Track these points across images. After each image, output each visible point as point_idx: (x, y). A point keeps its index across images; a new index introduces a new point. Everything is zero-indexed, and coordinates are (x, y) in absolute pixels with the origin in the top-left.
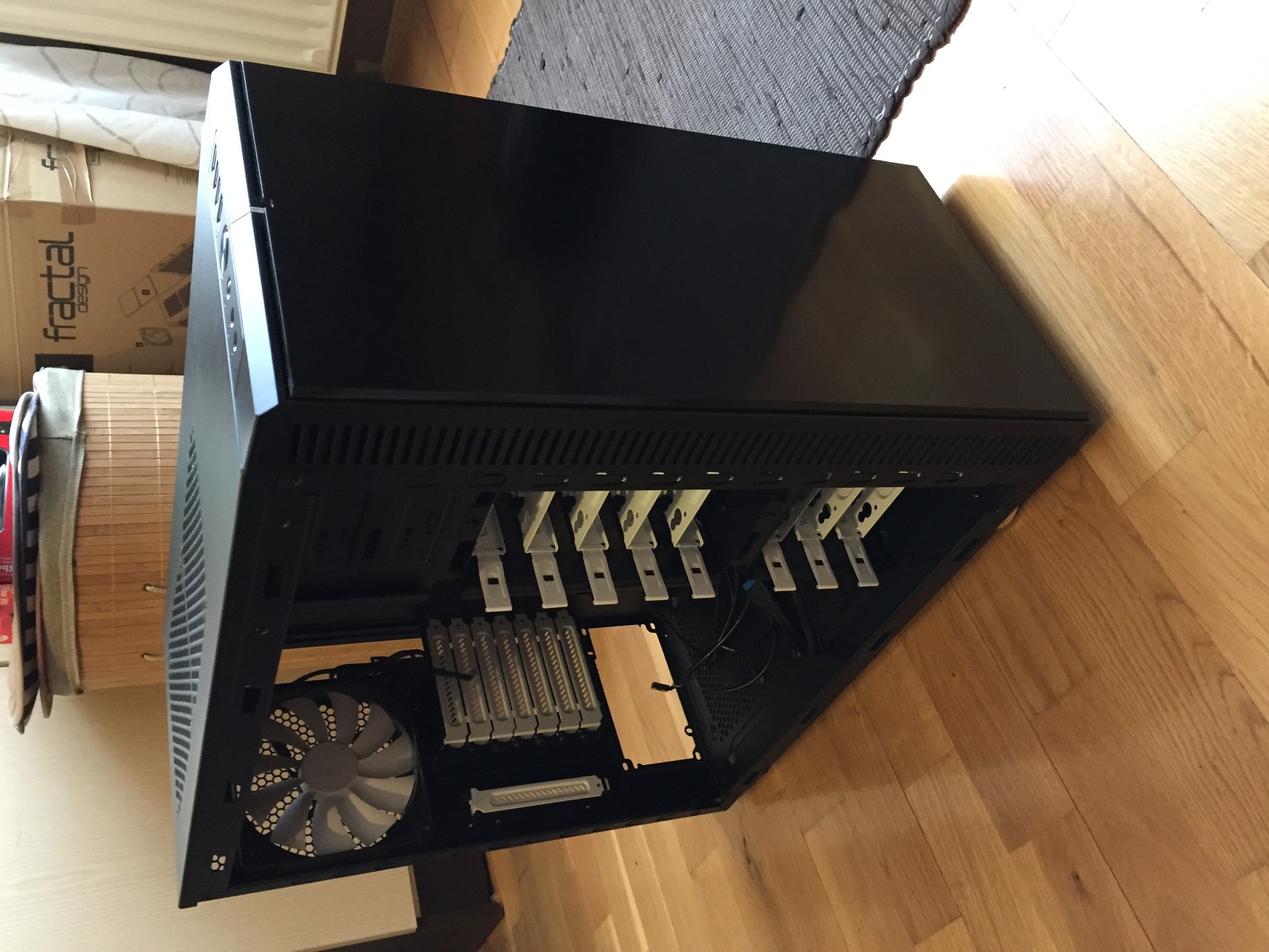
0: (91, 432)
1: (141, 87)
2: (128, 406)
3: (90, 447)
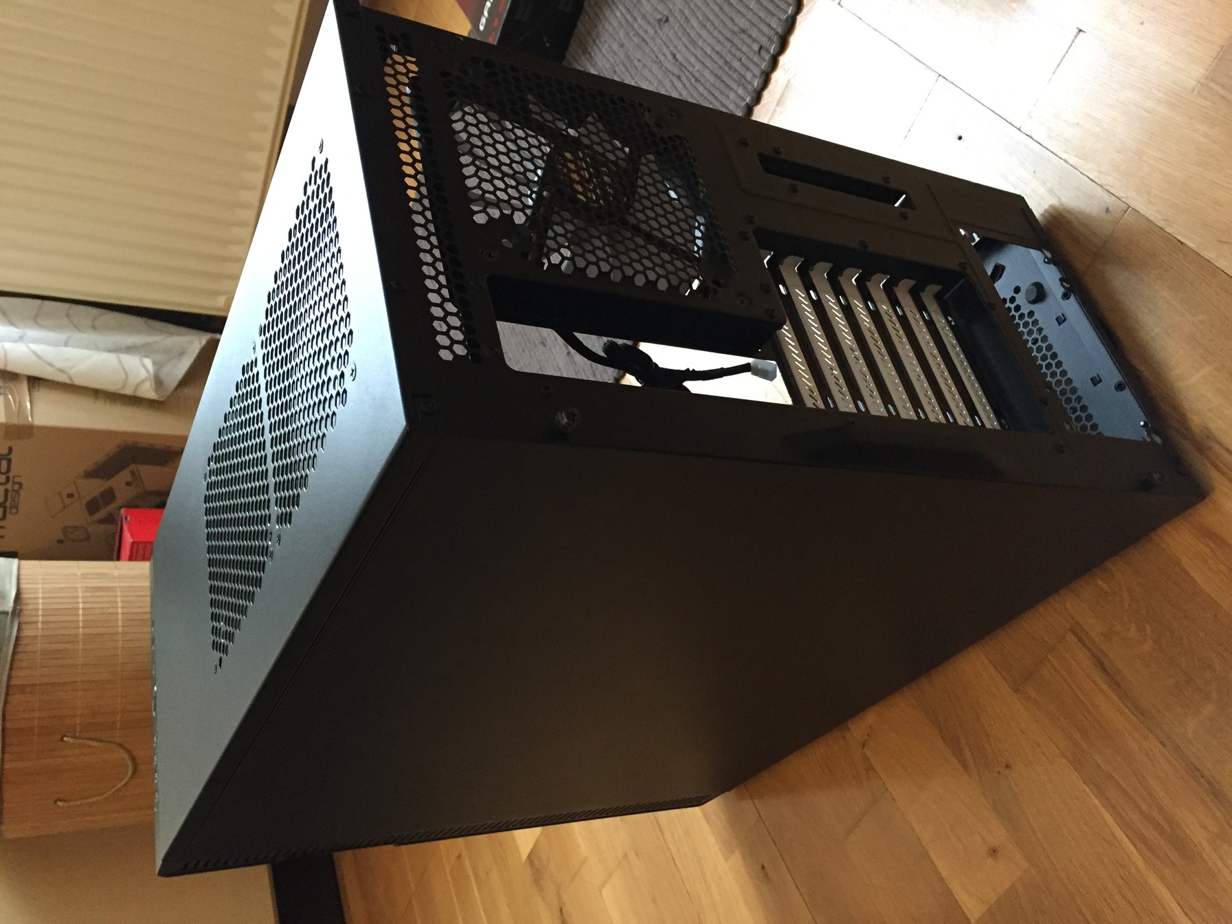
0: (24, 607)
1: (77, 328)
2: (57, 586)
3: (23, 619)
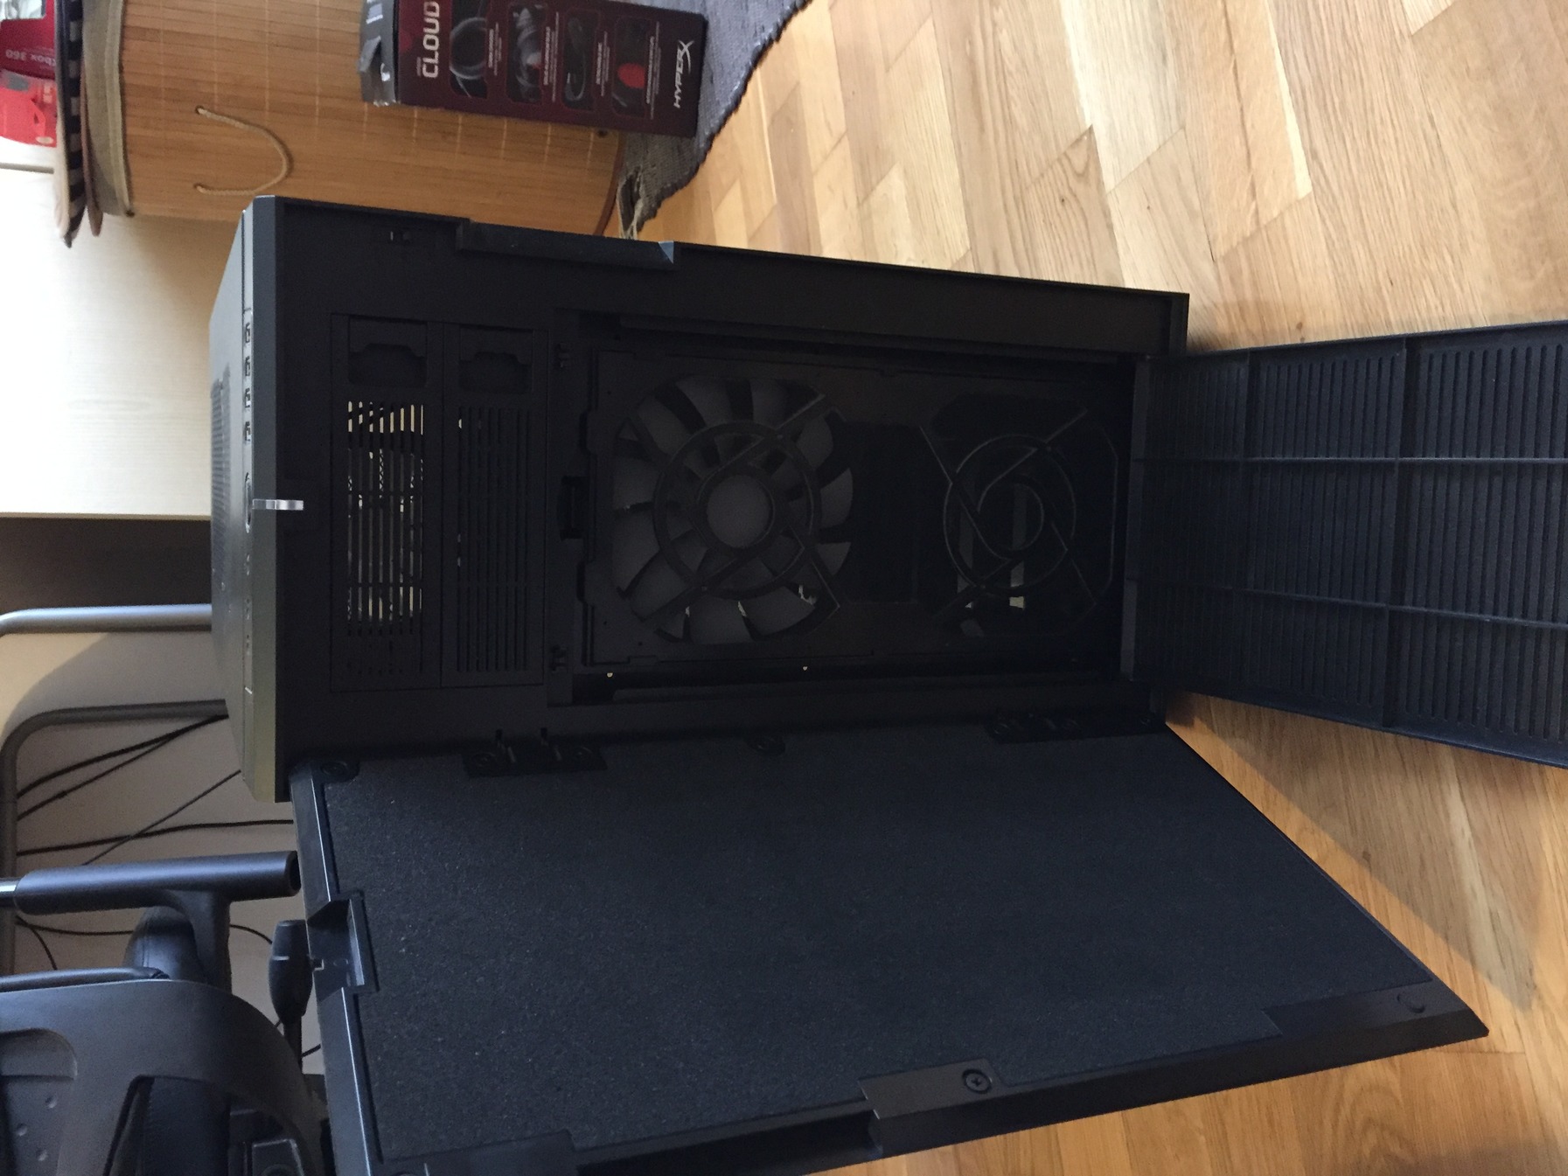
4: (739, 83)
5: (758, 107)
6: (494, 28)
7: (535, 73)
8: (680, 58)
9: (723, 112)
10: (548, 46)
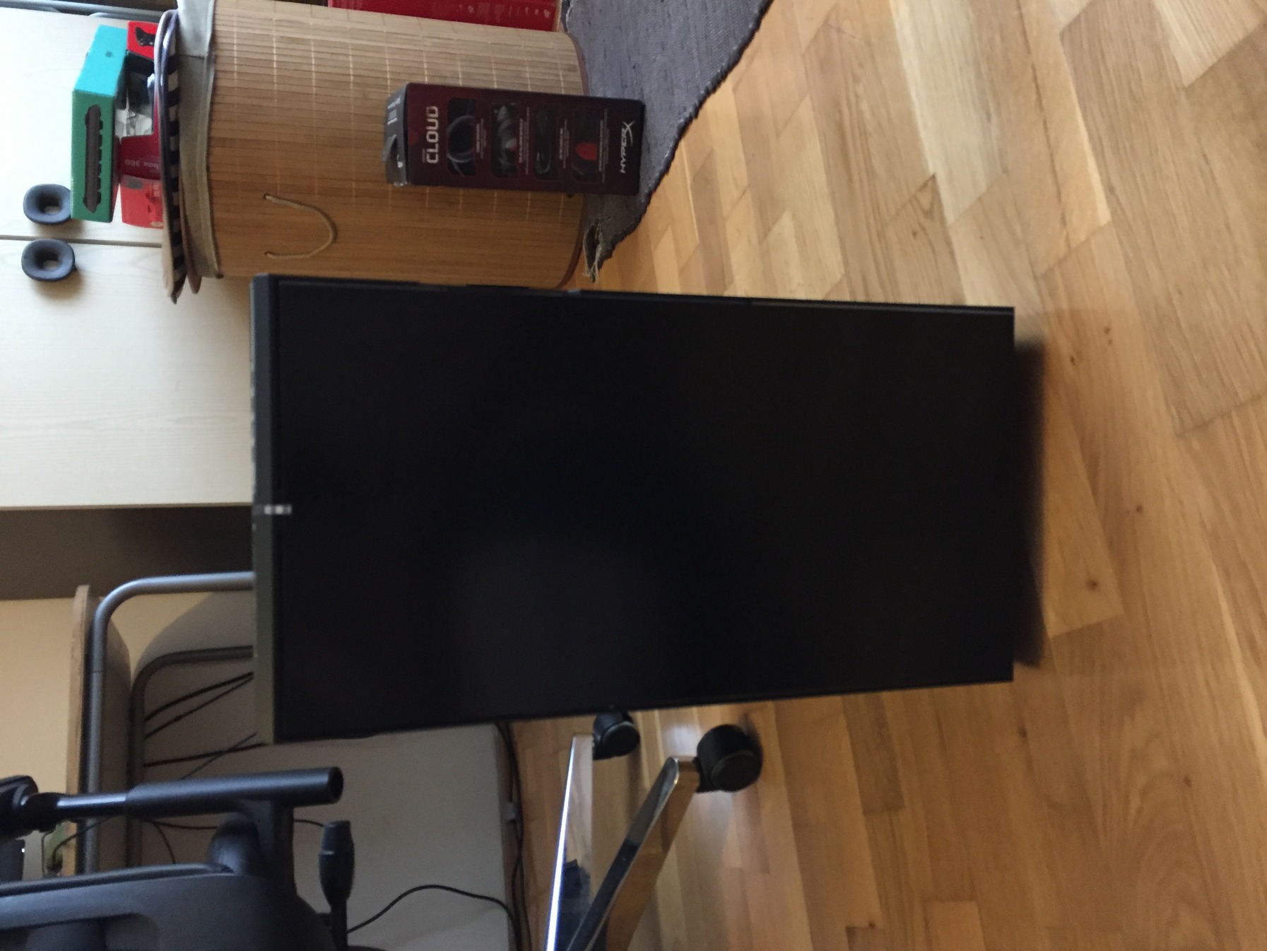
0: (219, 53)
2: (251, 31)
3: (220, 67)
4: (668, 152)
5: (683, 170)
6: (480, 122)
7: (513, 155)
8: (624, 135)
9: (657, 174)
10: (521, 133)
